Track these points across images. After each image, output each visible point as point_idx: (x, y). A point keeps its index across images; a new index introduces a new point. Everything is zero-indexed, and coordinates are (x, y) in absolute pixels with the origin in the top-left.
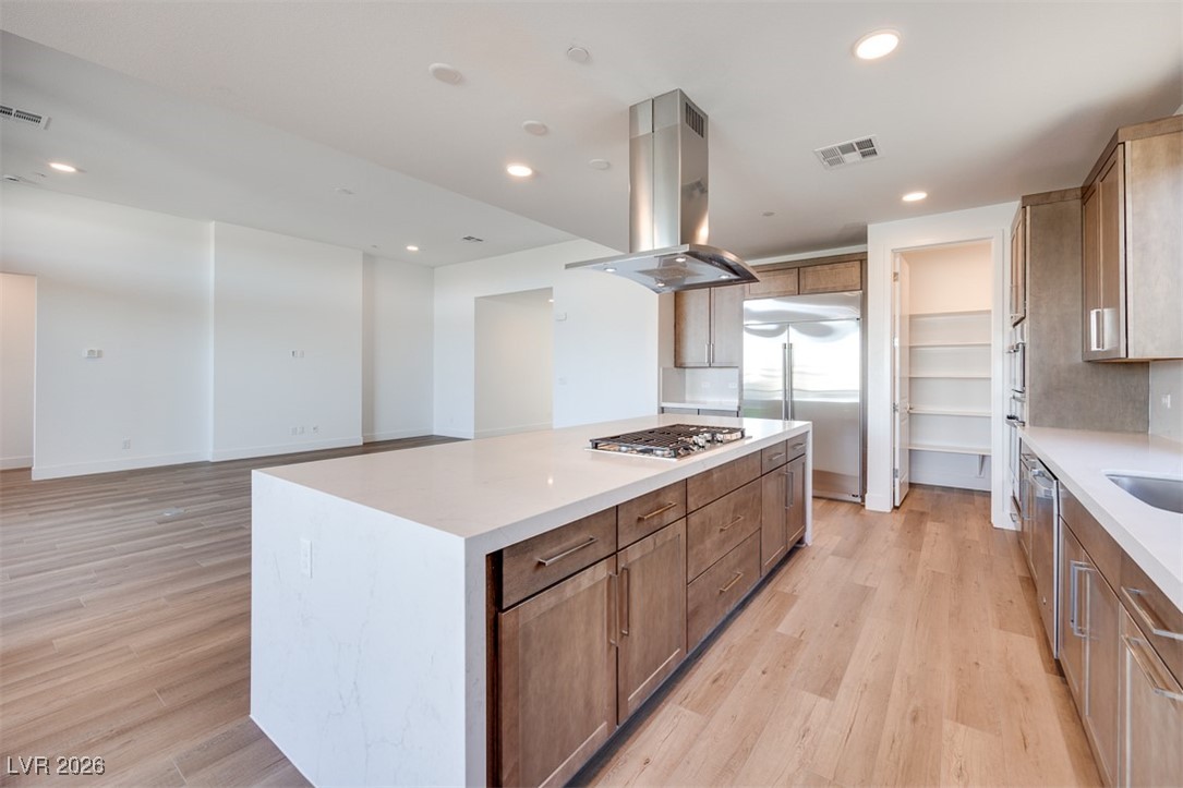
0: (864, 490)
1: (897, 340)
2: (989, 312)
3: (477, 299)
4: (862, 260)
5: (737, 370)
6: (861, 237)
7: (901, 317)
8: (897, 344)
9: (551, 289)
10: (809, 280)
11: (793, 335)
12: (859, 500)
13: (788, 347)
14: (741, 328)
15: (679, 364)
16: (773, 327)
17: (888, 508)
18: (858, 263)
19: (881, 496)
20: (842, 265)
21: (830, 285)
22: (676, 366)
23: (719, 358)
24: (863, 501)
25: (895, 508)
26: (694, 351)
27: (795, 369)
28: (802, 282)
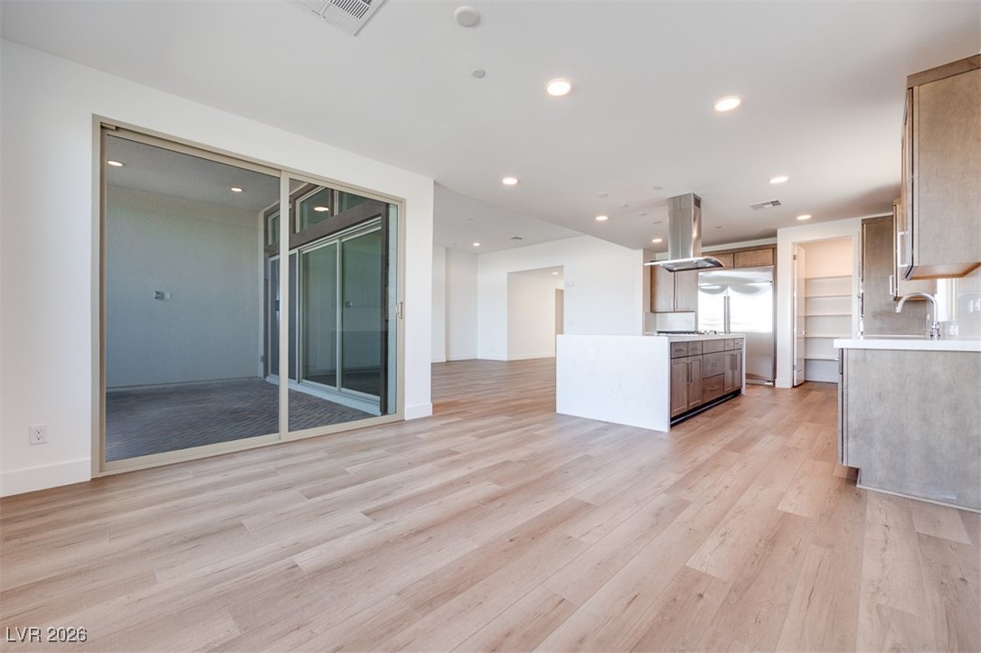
0: (775, 377)
1: (795, 293)
2: (851, 276)
3: (510, 274)
4: (774, 248)
5: (693, 314)
6: (774, 234)
7: (798, 280)
8: (795, 295)
9: (562, 267)
10: (741, 259)
11: (730, 292)
12: (771, 384)
13: (727, 299)
14: (697, 288)
15: (653, 310)
16: (718, 287)
17: (790, 386)
18: (771, 250)
19: (785, 380)
20: (761, 251)
21: (754, 263)
22: (652, 311)
23: (681, 306)
24: (774, 382)
25: (794, 387)
26: (663, 302)
27: (731, 320)
28: (736, 262)
